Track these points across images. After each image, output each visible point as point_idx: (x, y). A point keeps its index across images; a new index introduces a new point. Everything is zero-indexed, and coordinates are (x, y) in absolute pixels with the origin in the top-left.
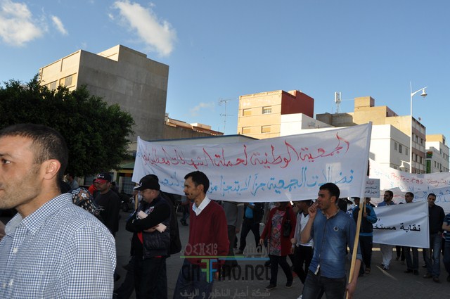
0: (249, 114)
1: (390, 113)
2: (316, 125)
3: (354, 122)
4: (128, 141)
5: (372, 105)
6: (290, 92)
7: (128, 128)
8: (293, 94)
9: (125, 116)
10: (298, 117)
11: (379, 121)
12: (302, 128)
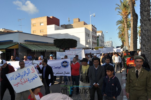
0: (35, 25)
1: (85, 24)
2: (60, 29)
3: (73, 27)
5: (79, 21)
8: (51, 18)
10: (53, 26)
11: (82, 27)
12: (55, 30)
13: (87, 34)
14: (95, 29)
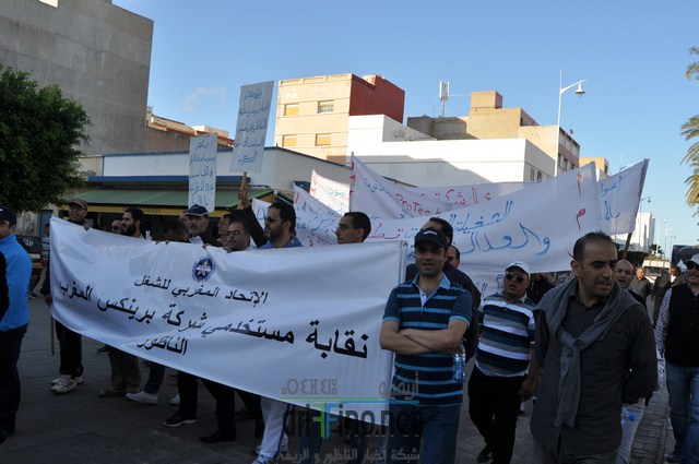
0: (296, 112)
1: (525, 121)
2: (407, 136)
3: (468, 132)
4: (78, 153)
5: (498, 106)
6: (364, 78)
7: (78, 130)
8: (370, 81)
9: (71, 107)
10: (377, 121)
12: (384, 140)
13: (533, 171)
14: (574, 148)
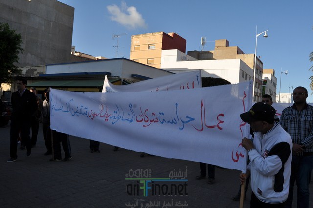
0: (139, 49)
1: (239, 52)
2: (187, 59)
3: (214, 57)
5: (227, 46)
8: (171, 35)
11: (232, 57)
12: (177, 61)
13: (243, 74)
14: (260, 64)
